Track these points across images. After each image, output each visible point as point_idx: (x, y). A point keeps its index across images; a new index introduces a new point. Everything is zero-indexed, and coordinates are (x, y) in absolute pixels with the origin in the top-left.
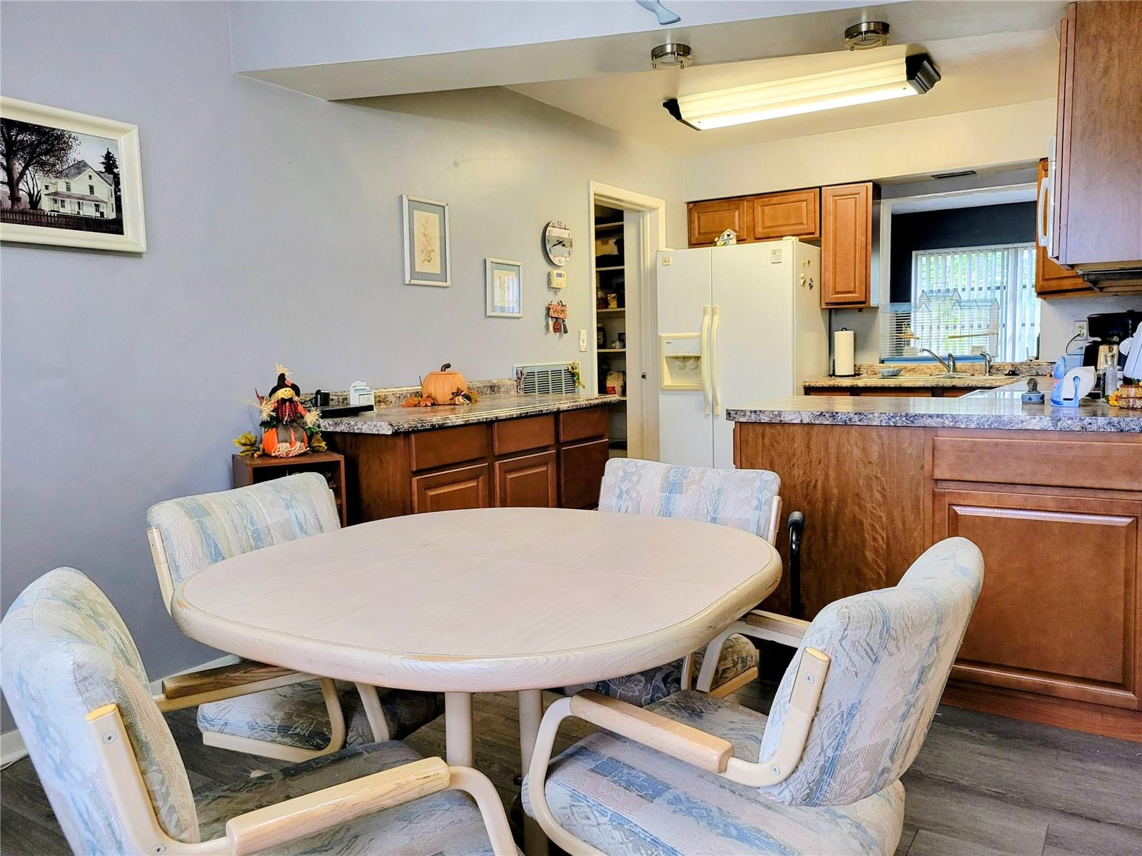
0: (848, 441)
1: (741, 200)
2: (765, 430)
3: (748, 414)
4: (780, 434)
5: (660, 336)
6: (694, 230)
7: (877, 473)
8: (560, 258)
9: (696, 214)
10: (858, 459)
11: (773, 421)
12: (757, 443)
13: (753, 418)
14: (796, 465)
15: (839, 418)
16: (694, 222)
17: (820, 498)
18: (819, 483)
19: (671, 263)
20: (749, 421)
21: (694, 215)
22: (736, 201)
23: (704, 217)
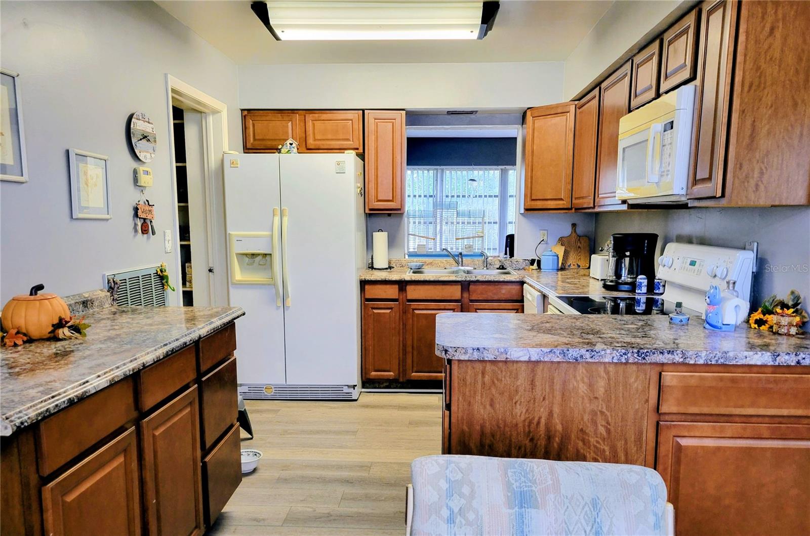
0: (575, 377)
1: (293, 113)
2: (485, 367)
3: (470, 351)
4: (502, 371)
5: (229, 234)
6: (249, 136)
7: (602, 408)
8: (145, 154)
9: (251, 121)
10: (584, 395)
11: (499, 359)
12: (476, 381)
13: (476, 356)
14: (519, 402)
15: (570, 355)
16: (249, 128)
17: (543, 435)
18: (543, 421)
19: (239, 166)
20: (470, 359)
21: (249, 122)
22: (288, 113)
23: (259, 125)
